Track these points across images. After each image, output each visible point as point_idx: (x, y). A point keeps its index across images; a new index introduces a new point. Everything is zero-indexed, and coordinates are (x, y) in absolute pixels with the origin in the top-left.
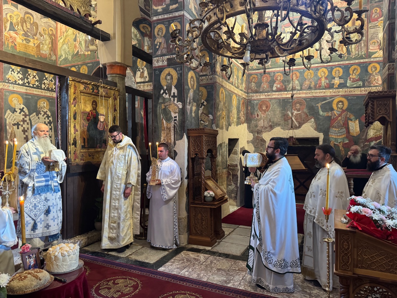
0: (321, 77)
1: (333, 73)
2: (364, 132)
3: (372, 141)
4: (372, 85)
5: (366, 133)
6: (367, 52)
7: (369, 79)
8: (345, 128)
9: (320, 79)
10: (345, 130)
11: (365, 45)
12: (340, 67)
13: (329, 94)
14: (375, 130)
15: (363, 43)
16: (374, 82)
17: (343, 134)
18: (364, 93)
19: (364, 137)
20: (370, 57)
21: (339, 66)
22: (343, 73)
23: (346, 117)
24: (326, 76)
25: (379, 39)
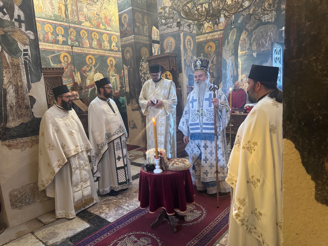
0: (47, 31)
1: (57, 31)
2: (84, 81)
3: (89, 88)
4: (84, 46)
5: (85, 82)
6: (78, 20)
7: (82, 41)
8: (71, 78)
9: (47, 33)
10: (71, 79)
11: (76, 14)
12: (62, 27)
13: (56, 49)
14: (90, 80)
15: (75, 12)
16: (85, 45)
17: (71, 83)
18: (80, 52)
19: (84, 85)
20: (80, 25)
21: (61, 25)
22: (65, 32)
23: (71, 69)
24: (52, 31)
25: (84, 13)
